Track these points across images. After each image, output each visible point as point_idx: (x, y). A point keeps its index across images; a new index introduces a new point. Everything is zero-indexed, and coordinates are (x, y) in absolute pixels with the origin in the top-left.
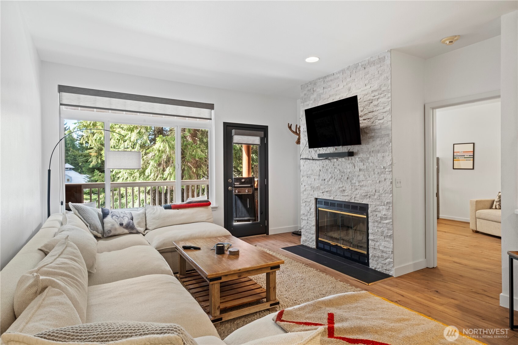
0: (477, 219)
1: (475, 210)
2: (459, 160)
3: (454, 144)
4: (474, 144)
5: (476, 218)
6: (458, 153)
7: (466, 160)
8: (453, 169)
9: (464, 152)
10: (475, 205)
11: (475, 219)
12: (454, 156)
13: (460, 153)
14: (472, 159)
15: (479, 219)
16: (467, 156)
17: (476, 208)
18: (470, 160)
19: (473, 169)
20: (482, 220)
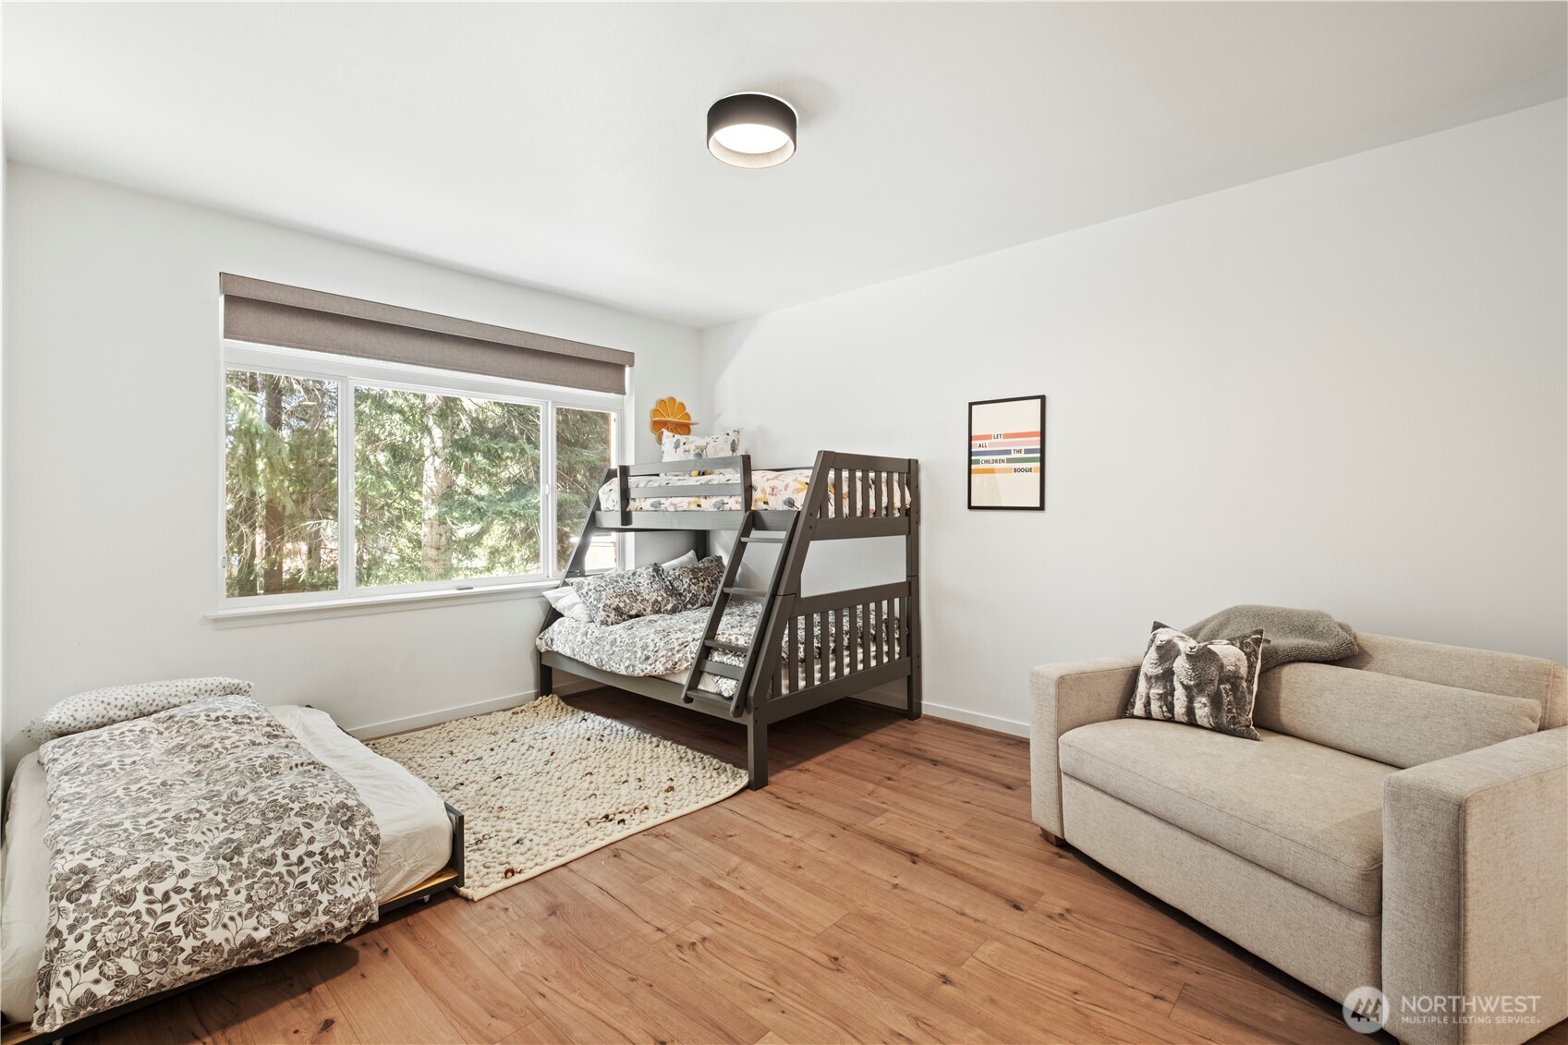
0: (1065, 780)
1: (1053, 730)
2: (992, 471)
3: (971, 405)
4: (1043, 398)
5: (1059, 771)
6: (987, 442)
7: (1015, 470)
8: (970, 507)
9: (1007, 436)
10: (1053, 702)
11: (1054, 775)
12: (970, 454)
13: (993, 440)
14: (1038, 464)
15: (1073, 781)
16: (1020, 451)
17: (1059, 715)
18: (1030, 470)
19: (1042, 508)
20: (1091, 790)
